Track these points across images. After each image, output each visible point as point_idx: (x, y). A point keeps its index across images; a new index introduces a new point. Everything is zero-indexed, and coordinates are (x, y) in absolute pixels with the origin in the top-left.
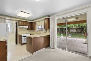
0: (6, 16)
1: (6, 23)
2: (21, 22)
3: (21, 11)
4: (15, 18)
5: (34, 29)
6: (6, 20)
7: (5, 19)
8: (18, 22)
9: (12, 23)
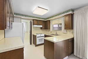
0: (22, 15)
1: (22, 23)
2: (35, 21)
3: (39, 7)
4: (30, 17)
5: (49, 28)
6: (22, 20)
7: (21, 18)
8: (32, 21)
9: (27, 23)
